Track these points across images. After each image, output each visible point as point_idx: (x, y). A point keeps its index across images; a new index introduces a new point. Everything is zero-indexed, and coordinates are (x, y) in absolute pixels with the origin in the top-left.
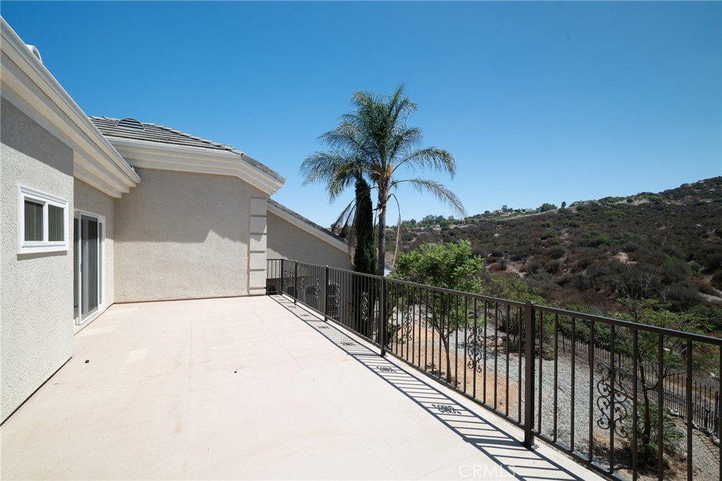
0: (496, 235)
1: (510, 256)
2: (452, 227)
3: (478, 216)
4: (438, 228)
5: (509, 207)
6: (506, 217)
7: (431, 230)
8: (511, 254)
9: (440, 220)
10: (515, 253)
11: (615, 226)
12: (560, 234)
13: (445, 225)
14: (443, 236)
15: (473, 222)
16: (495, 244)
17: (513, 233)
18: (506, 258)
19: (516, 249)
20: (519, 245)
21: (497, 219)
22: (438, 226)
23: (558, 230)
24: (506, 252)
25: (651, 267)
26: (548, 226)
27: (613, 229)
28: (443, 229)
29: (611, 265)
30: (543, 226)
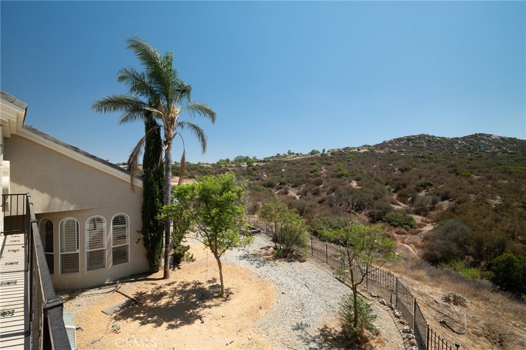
0: (283, 170)
1: (291, 184)
2: (255, 164)
3: (272, 157)
4: (245, 165)
5: (292, 152)
6: (289, 158)
7: (240, 166)
8: (291, 183)
9: (246, 159)
10: (294, 183)
11: (351, 165)
12: (321, 170)
13: (250, 163)
14: (248, 171)
15: (269, 161)
16: (282, 177)
17: (294, 169)
18: (288, 186)
19: (295, 179)
20: (297, 177)
21: (284, 159)
22: (246, 163)
23: (320, 167)
24: (289, 182)
25: (368, 190)
26: (315, 164)
27: (350, 166)
28: (248, 166)
29: (348, 189)
30: (312, 164)
